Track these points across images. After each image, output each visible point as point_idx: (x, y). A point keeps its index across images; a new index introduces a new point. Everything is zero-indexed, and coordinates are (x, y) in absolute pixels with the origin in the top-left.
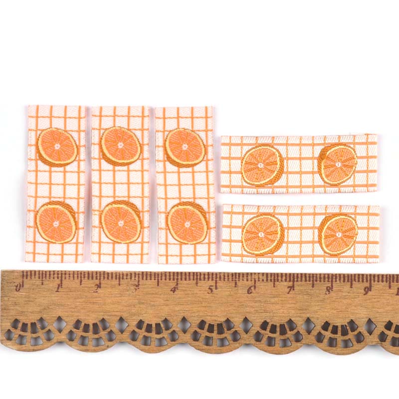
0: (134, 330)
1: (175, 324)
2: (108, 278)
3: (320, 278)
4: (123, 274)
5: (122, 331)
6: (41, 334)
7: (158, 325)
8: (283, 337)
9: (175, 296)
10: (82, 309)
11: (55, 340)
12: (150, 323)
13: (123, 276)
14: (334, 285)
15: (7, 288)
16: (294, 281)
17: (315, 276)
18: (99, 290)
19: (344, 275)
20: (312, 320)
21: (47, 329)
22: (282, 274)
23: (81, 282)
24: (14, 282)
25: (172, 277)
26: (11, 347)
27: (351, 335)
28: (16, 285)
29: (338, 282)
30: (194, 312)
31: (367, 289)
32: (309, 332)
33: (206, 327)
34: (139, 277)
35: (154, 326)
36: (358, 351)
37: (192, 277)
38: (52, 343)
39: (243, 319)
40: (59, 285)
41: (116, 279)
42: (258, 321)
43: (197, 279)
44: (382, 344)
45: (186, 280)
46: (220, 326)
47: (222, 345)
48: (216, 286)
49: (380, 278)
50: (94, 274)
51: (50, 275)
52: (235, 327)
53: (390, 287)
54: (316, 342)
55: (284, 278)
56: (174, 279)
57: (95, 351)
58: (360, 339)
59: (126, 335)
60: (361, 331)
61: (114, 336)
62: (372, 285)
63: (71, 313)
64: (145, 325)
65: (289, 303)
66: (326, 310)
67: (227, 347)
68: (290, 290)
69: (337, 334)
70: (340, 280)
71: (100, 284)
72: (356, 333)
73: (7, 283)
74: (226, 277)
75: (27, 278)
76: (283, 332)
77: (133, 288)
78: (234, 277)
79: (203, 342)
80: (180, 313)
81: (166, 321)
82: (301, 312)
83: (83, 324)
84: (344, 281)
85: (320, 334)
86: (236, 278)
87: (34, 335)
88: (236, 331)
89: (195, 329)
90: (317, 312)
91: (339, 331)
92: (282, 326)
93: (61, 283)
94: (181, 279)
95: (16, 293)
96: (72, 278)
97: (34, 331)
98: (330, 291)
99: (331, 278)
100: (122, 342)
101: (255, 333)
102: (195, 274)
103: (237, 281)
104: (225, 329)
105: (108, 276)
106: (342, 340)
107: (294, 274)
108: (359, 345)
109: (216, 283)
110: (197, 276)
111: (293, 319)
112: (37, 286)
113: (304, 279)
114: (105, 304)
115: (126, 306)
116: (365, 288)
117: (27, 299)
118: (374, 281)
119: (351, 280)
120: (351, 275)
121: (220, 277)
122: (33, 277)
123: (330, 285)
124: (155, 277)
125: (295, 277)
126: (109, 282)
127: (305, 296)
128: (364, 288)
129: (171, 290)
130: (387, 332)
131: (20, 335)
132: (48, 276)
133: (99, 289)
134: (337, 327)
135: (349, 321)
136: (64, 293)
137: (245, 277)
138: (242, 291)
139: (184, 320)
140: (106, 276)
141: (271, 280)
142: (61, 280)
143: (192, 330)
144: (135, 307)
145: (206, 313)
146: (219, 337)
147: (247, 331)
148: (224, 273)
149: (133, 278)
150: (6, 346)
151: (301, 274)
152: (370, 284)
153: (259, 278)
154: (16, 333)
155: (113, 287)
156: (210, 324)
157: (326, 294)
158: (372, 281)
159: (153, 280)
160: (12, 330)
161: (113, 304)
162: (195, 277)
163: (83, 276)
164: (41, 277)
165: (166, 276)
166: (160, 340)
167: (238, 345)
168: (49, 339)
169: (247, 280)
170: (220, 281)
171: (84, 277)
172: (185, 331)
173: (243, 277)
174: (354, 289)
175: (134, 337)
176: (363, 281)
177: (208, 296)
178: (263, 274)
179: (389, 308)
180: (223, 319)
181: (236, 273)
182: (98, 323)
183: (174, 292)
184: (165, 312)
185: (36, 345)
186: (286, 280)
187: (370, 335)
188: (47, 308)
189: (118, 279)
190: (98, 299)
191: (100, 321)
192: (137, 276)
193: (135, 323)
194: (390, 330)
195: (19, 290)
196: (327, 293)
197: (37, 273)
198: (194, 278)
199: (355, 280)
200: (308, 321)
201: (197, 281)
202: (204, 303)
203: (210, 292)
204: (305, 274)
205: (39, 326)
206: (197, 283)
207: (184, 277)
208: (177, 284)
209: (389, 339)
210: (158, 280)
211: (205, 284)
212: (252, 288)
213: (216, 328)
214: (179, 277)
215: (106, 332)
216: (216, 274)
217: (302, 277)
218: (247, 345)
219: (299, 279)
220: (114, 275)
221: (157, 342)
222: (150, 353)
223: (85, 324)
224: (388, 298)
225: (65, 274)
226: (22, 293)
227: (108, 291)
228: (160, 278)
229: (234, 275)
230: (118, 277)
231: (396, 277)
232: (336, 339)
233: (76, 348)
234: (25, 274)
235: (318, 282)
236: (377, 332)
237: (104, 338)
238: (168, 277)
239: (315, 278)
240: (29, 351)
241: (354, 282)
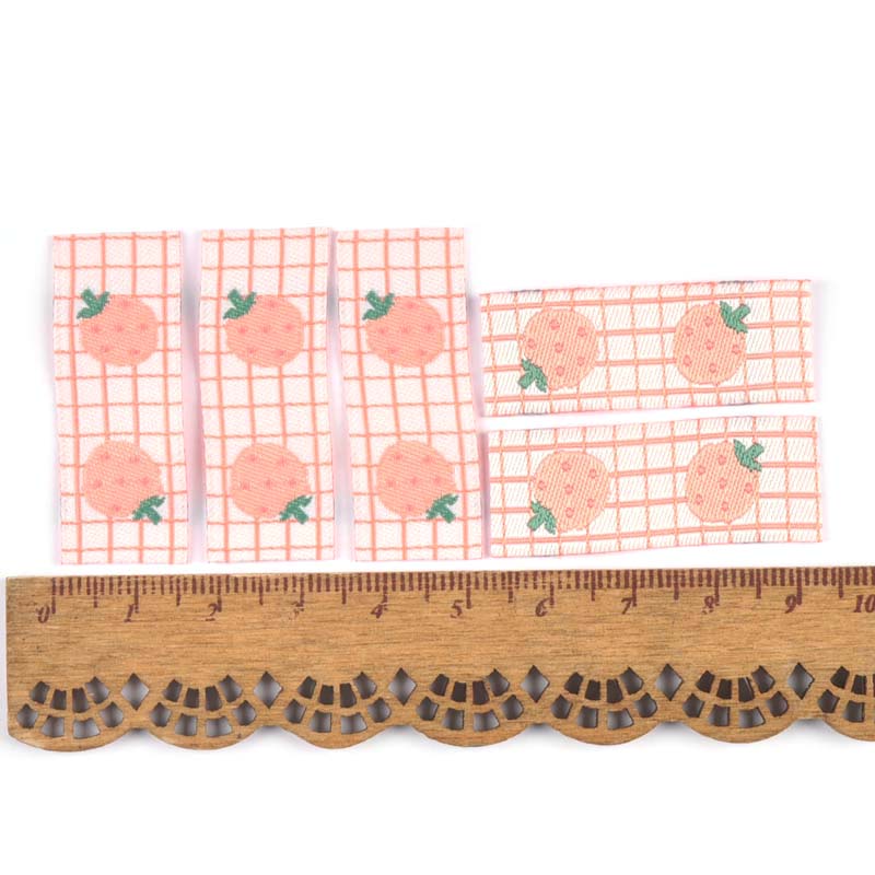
0: (294, 700)
1: (382, 685)
2: (236, 590)
3: (692, 579)
4: (268, 581)
5: (269, 703)
6: (95, 712)
7: (345, 688)
8: (614, 708)
9: (381, 624)
10: (183, 656)
11: (124, 726)
12: (329, 684)
13: (268, 585)
14: (720, 593)
15: (20, 616)
16: (635, 587)
17: (680, 574)
18: (218, 616)
19: (742, 571)
20: (675, 668)
21: (107, 703)
22: (609, 572)
23: (178, 599)
24: (35, 604)
25: (373, 584)
26: (31, 741)
27: (761, 701)
28: (39, 608)
29: (730, 586)
30: (424, 659)
31: (791, 601)
32: (670, 695)
33: (450, 689)
34: (302, 586)
35: (337, 690)
36: (776, 732)
37: (416, 584)
38: (121, 732)
39: (527, 671)
40: (131, 608)
41: (254, 590)
42: (560, 674)
43: (427, 586)
44: (826, 717)
45: (403, 588)
46: (479, 686)
47: (486, 727)
48: (468, 602)
49: (821, 577)
50: (207, 583)
51: (111, 585)
52: (511, 687)
53: (841, 595)
54: (686, 717)
55: (614, 580)
56: (377, 589)
57: (212, 747)
58: (779, 707)
59: (279, 710)
60: (781, 690)
61: (252, 714)
62: (804, 592)
63: (158, 667)
64: (318, 689)
65: (626, 634)
66: (705, 648)
67: (495, 732)
68: (628, 605)
69: (730, 698)
70: (733, 582)
71: (220, 602)
72: (770, 694)
73: (20, 604)
74: (490, 582)
75: (62, 593)
76: (615, 696)
77: (289, 609)
78: (507, 580)
79: (443, 722)
80: (394, 661)
81: (362, 679)
82: (653, 652)
83: (184, 690)
84: (743, 584)
85: (693, 698)
86: (510, 583)
87: (81, 716)
88: (514, 696)
89: (425, 694)
90: (687, 652)
91: (733, 692)
92: (612, 684)
93: (137, 603)
94: (394, 588)
95: (39, 626)
96: (158, 592)
97: (80, 707)
98: (714, 605)
99: (714, 579)
100: (269, 727)
101: (553, 700)
102: (423, 576)
103: (514, 590)
104: (491, 693)
105: (237, 585)
106: (742, 711)
107: (634, 571)
108: (778, 722)
109: (468, 595)
110: (427, 580)
111: (635, 668)
112: (85, 609)
113: (656, 581)
114: (231, 645)
115: (277, 649)
116: (788, 599)
117: (63, 639)
118: (808, 583)
119: (758, 580)
120: (758, 570)
121: (477, 583)
122: (75, 591)
123: (712, 593)
124: (337, 586)
125: (638, 578)
126: (239, 598)
127: (659, 618)
128: (785, 598)
129: (373, 613)
130: (836, 691)
131: (49, 717)
132: (107, 587)
133: (217, 613)
134: (730, 682)
135: (754, 670)
136: (143, 624)
137: (531, 580)
138: (524, 611)
139: (401, 675)
140: (232, 585)
141: (586, 586)
142: (136, 597)
143: (418, 698)
144: (297, 651)
145: (448, 659)
146: (478, 711)
147: (536, 697)
148: (485, 573)
149: (290, 588)
150: (21, 740)
151: (651, 571)
152: (799, 589)
153: (560, 582)
154: (42, 712)
155: (247, 608)
156: (457, 683)
157: (705, 612)
158: (803, 583)
159: (333, 592)
160: (34, 706)
161: (248, 644)
162: (424, 583)
163: (181, 587)
164: (92, 592)
165: (360, 582)
166: (352, 719)
167: (518, 726)
168: (113, 724)
169: (535, 587)
170: (476, 591)
171: (185, 589)
172: (403, 700)
173: (526, 580)
174: (765, 601)
175: (294, 715)
176: (783, 584)
177: (452, 623)
178: (569, 573)
179: (840, 640)
180: (486, 672)
181: (510, 573)
182: (217, 687)
183: (378, 617)
184: (360, 660)
185: (85, 736)
186: (618, 585)
187: (802, 698)
188: (106, 657)
189: (257, 590)
190: (216, 635)
191: (220, 682)
192: (298, 584)
193: (297, 684)
194: (843, 687)
195: (46, 619)
196: (707, 610)
197: (84, 583)
198: (420, 585)
199: (766, 582)
200: (668, 671)
201: (427, 591)
202: (443, 638)
203: (455, 615)
204: (660, 571)
205: (90, 695)
206: (427, 597)
207: (399, 583)
208: (385, 599)
209: (842, 706)
210: (344, 591)
211: (445, 598)
212: (547, 604)
213: (469, 691)
214: (390, 584)
215: (233, 706)
216: (468, 575)
217: (651, 577)
218: (538, 726)
219: (647, 582)
220: (249, 584)
221: (344, 725)
222: (331, 747)
223: (189, 690)
224: (837, 617)
225: (144, 583)
226: (53, 626)
227: (237, 618)
228: (347, 587)
229: (507, 576)
230: (257, 586)
231: (853, 572)
232: (729, 708)
233: (173, 741)
234: (58, 585)
235: (687, 587)
236: (815, 693)
237: (230, 717)
238: (364, 584)
239: (680, 579)
240: (71, 749)
241: (764, 587)
